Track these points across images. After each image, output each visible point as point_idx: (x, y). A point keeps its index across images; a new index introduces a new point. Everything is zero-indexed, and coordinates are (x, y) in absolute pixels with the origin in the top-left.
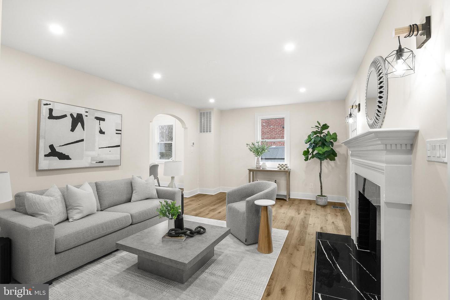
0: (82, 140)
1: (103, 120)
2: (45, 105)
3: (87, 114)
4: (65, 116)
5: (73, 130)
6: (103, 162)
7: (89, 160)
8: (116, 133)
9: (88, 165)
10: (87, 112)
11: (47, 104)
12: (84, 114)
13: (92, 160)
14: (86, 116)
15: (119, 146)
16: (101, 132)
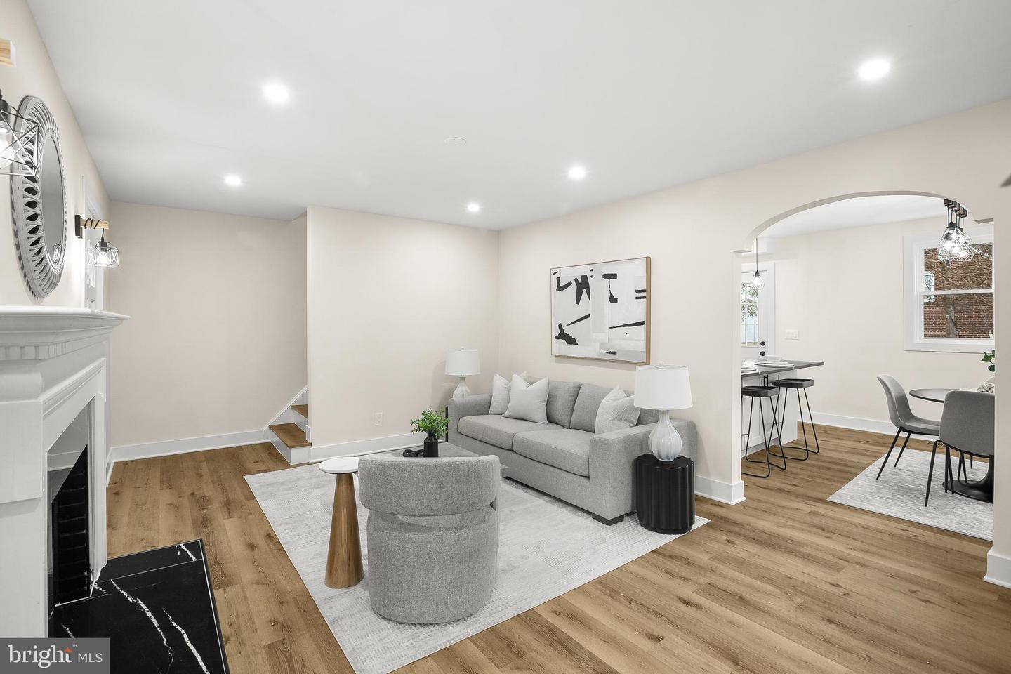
0: (588, 316)
1: (614, 276)
2: (554, 274)
3: (592, 273)
4: (570, 283)
5: (578, 302)
6: (615, 353)
7: (598, 349)
8: (637, 298)
9: (596, 356)
10: (592, 270)
11: (555, 273)
12: (589, 274)
13: (602, 346)
14: (592, 276)
15: (641, 323)
16: (613, 299)
